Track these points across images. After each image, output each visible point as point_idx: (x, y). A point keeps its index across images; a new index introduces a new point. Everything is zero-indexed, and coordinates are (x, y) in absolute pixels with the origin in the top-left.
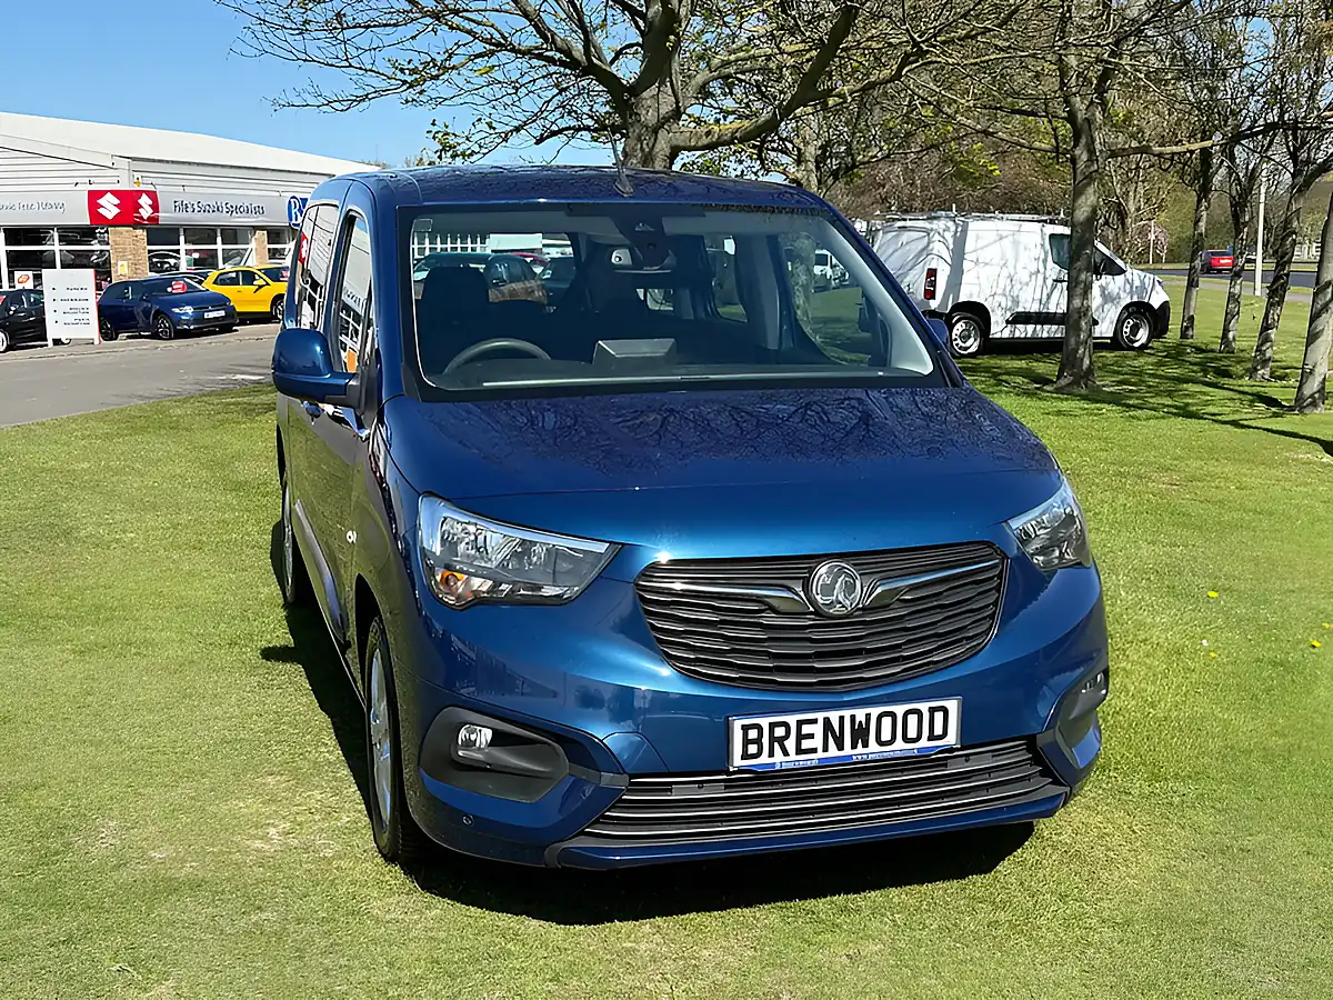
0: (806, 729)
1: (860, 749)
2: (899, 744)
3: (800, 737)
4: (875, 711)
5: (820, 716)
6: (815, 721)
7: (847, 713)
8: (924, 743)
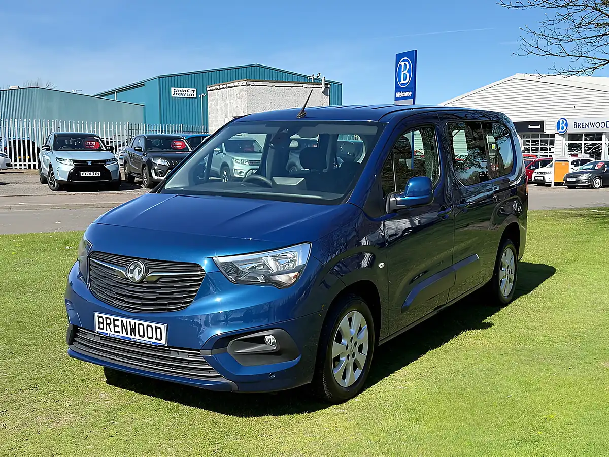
0: (116, 323)
1: (133, 336)
2: (146, 338)
3: (115, 326)
4: (137, 322)
5: (120, 319)
6: (118, 320)
7: (129, 320)
8: (154, 340)
